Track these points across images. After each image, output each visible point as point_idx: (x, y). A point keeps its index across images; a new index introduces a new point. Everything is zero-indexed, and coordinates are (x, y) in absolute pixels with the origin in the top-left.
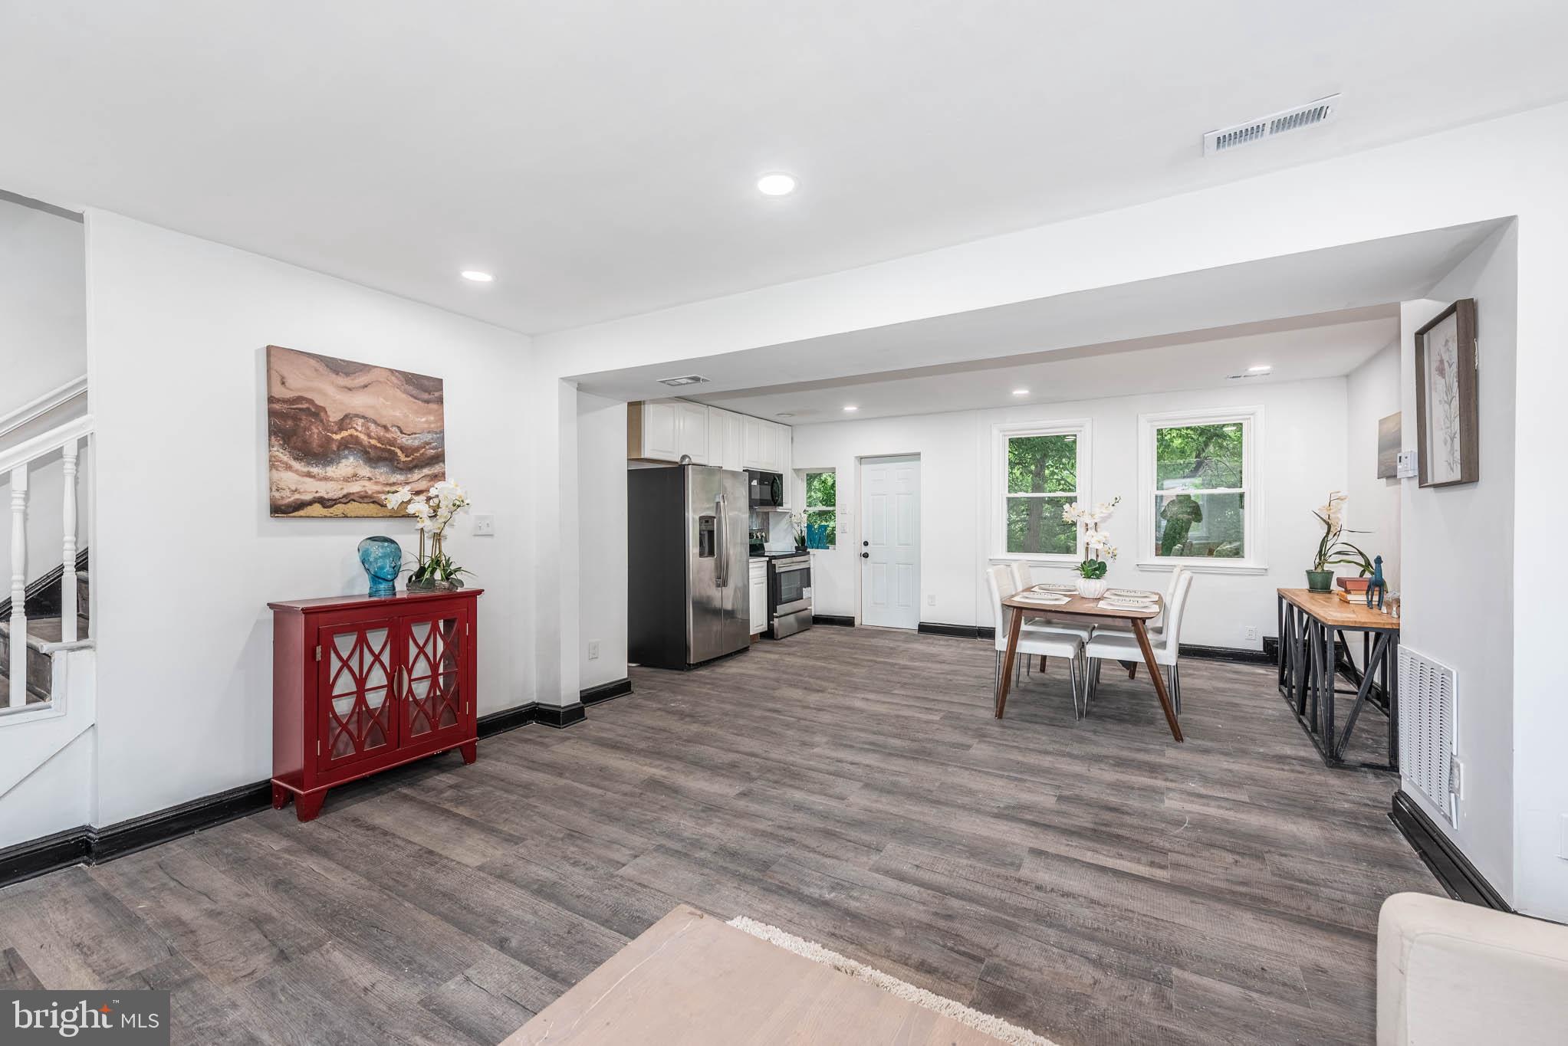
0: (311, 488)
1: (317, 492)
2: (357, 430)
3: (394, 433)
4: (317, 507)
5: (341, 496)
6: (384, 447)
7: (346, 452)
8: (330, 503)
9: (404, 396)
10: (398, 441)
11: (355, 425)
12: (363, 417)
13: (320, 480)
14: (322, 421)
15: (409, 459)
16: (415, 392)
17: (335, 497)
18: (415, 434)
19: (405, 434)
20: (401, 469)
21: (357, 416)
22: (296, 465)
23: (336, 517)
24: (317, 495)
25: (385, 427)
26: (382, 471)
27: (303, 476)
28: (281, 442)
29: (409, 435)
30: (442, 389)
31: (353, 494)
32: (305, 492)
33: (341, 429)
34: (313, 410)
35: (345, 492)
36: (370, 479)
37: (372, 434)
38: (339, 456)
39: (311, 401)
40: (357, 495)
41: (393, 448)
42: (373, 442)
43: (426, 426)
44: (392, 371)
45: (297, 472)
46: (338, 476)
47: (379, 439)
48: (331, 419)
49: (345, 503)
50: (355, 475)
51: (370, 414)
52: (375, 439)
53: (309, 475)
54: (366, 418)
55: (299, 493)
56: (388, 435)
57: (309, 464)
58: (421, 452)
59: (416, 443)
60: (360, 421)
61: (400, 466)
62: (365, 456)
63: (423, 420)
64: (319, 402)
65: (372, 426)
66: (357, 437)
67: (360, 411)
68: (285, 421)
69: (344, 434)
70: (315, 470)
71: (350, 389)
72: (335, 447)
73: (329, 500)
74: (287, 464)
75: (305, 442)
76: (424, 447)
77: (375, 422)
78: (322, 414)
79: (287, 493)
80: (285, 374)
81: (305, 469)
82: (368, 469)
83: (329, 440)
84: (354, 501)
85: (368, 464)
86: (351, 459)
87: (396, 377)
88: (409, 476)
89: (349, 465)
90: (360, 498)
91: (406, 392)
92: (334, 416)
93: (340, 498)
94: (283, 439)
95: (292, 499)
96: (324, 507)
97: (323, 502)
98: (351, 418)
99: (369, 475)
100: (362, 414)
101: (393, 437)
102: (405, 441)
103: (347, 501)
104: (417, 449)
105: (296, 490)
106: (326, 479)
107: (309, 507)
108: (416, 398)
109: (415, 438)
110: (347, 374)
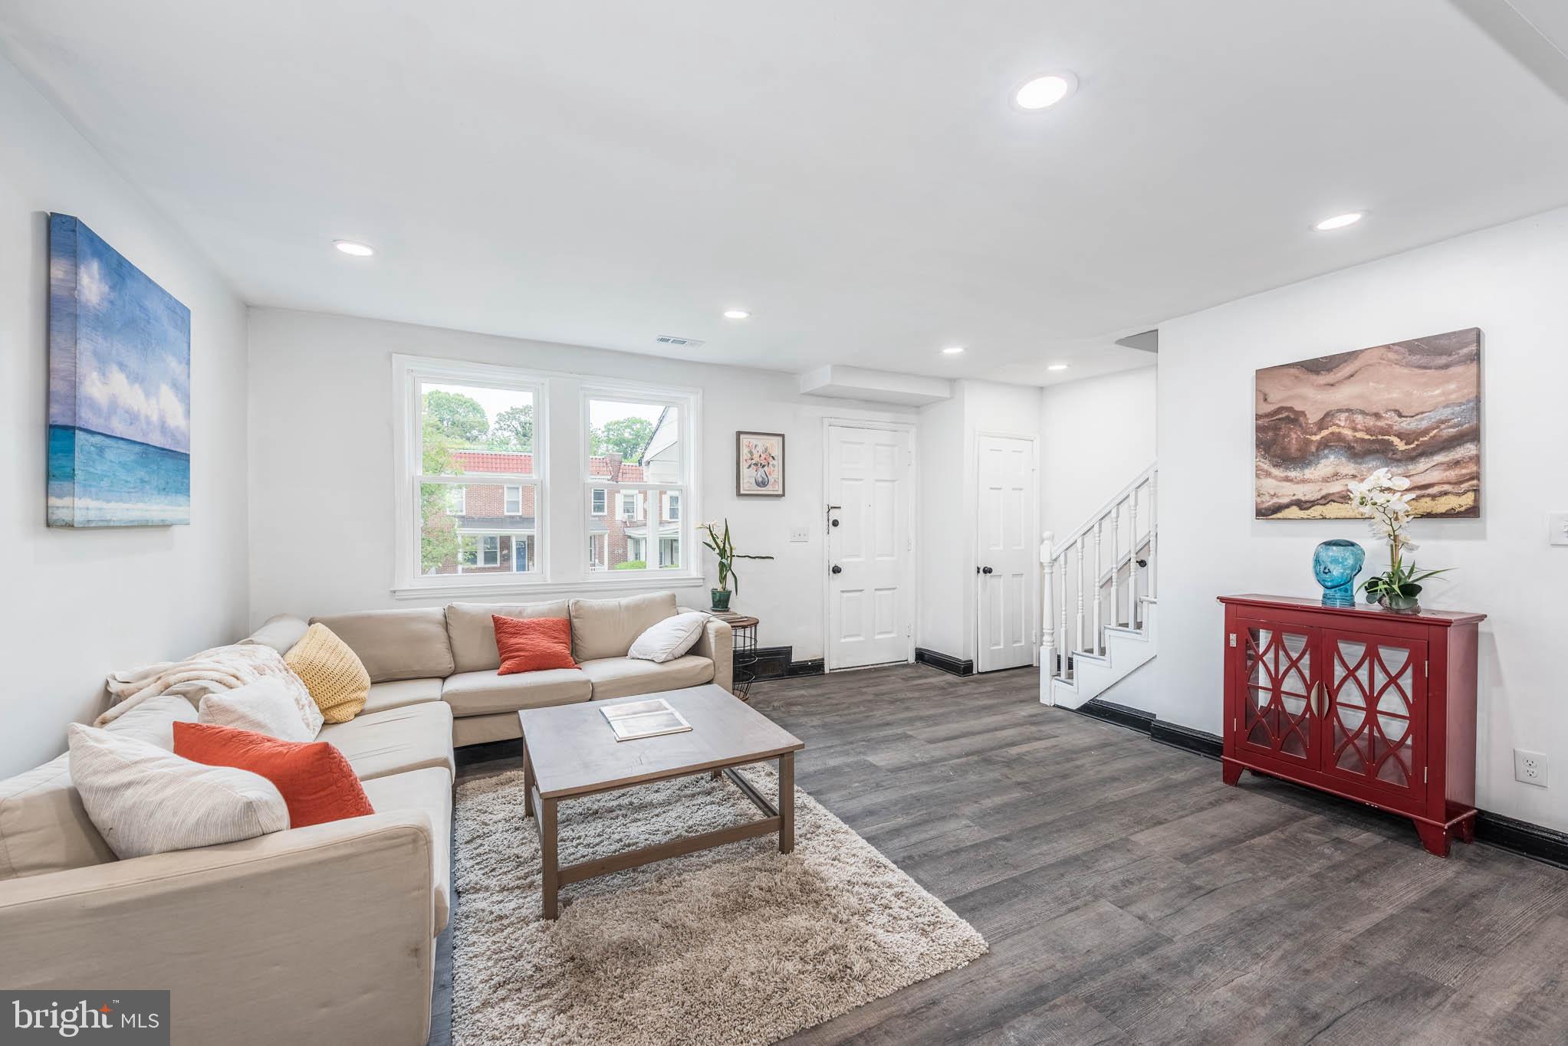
0: (1288, 492)
1: (1294, 495)
2: (1339, 426)
3: (1391, 419)
4: (1295, 509)
5: (1319, 497)
6: (1374, 438)
7: (1326, 452)
8: (1309, 505)
9: (1406, 371)
10: (1395, 428)
11: (1337, 422)
12: (1348, 410)
13: (1298, 483)
14: (1301, 426)
15: (1412, 446)
16: (1424, 361)
17: (1312, 499)
18: (1422, 413)
19: (1406, 417)
20: (1399, 460)
21: (1340, 411)
22: (1275, 472)
23: (1314, 518)
24: (1294, 498)
25: (1377, 416)
26: (1371, 465)
27: (1280, 481)
28: (1263, 453)
29: (1413, 417)
30: (1477, 342)
31: (1333, 494)
32: (1283, 495)
33: (1321, 429)
34: (1292, 417)
35: (1324, 493)
36: (1354, 476)
37: (1359, 426)
38: (1318, 455)
39: (1290, 409)
40: (1338, 495)
41: (1386, 437)
42: (1359, 435)
43: (1443, 399)
44: (1388, 347)
45: (1275, 478)
46: (1317, 477)
47: (1368, 431)
48: (1309, 421)
49: (1324, 505)
50: (1336, 474)
51: (1356, 405)
52: (1362, 431)
53: (1287, 479)
54: (1351, 410)
55: (1278, 497)
56: (1381, 423)
57: (1287, 469)
58: (1431, 434)
59: (1424, 424)
60: (1343, 416)
61: (1398, 457)
62: (1349, 452)
63: (1437, 392)
64: (1298, 408)
65: (1359, 418)
66: (1340, 433)
67: (1344, 405)
68: (1267, 433)
69: (1324, 433)
70: (1292, 474)
71: (1332, 385)
72: (1313, 449)
73: (1306, 502)
74: (1267, 471)
75: (1283, 449)
76: (1438, 427)
77: (1363, 413)
78: (1301, 419)
79: (1267, 498)
80: (1267, 390)
81: (1283, 475)
82: (1353, 465)
83: (1308, 442)
84: (1334, 501)
85: (1352, 461)
86: (1332, 458)
87: (1396, 352)
88: (1410, 467)
89: (1329, 464)
90: (1342, 498)
91: (1410, 365)
92: (1313, 417)
93: (1318, 500)
94: (1265, 450)
95: (1270, 503)
96: (1301, 509)
97: (1301, 504)
98: (1333, 415)
99: (1353, 472)
100: (1346, 407)
101: (1387, 424)
102: (1406, 425)
103: (1326, 502)
104: (1425, 432)
105: (1275, 494)
106: (1304, 481)
107: (1287, 510)
108: (1425, 368)
109: (1422, 419)
110: (1329, 370)
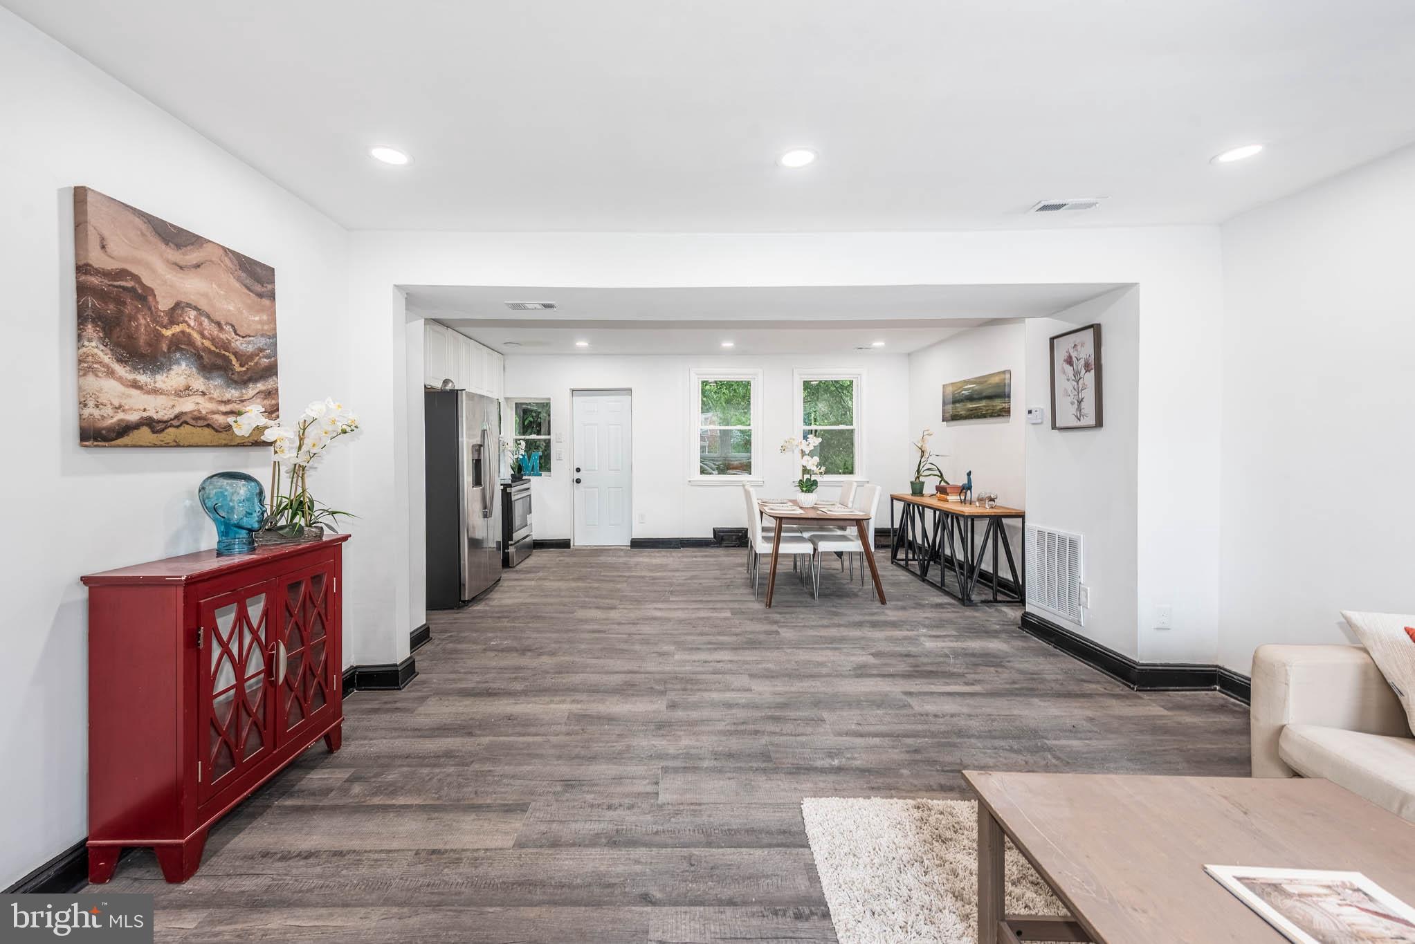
0: (139, 405)
1: (145, 410)
2: (189, 325)
3: (228, 334)
4: (145, 430)
5: (172, 416)
6: (217, 351)
7: (178, 355)
8: (161, 426)
9: (237, 285)
10: (233, 344)
11: (187, 319)
12: (196, 308)
13: (148, 392)
14: (150, 309)
15: (244, 369)
16: (249, 281)
17: (165, 418)
18: (249, 336)
19: (239, 336)
20: (236, 382)
21: (189, 305)
22: (120, 370)
23: (167, 446)
24: (145, 415)
25: (219, 324)
26: (216, 383)
27: (127, 386)
28: (101, 334)
29: (243, 337)
30: (273, 282)
31: (186, 413)
32: (131, 409)
33: (173, 322)
34: (140, 291)
35: (177, 411)
36: (204, 394)
37: (206, 333)
38: (170, 358)
39: (136, 278)
40: (190, 415)
41: (227, 354)
42: (207, 343)
43: (259, 327)
44: (225, 249)
45: (120, 379)
46: (170, 388)
47: (213, 340)
48: (160, 307)
49: (177, 427)
50: (188, 388)
51: (203, 305)
52: (209, 339)
53: (135, 385)
54: (200, 310)
55: (123, 411)
56: (223, 336)
57: (135, 369)
58: (255, 361)
59: (250, 349)
60: (193, 313)
61: (235, 377)
62: (199, 362)
63: (257, 318)
64: (147, 281)
65: (206, 322)
66: (189, 335)
67: (192, 299)
68: (105, 304)
69: (176, 329)
70: (142, 378)
71: (181, 268)
72: (165, 348)
73: (159, 422)
74: (108, 367)
75: (130, 337)
76: (258, 355)
77: (208, 317)
78: (150, 298)
79: (108, 411)
80: (106, 233)
81: (131, 377)
82: (202, 379)
83: (159, 336)
84: (188, 424)
85: (202, 374)
86: (184, 364)
87: (230, 259)
88: (244, 391)
89: (180, 374)
90: (194, 419)
91: (239, 279)
92: (164, 304)
93: (171, 420)
94: (104, 329)
95: (115, 420)
96: (154, 432)
97: (150, 423)
98: (183, 308)
99: (202, 388)
100: (194, 304)
101: (227, 339)
102: (240, 344)
103: (178, 424)
104: (251, 357)
105: (120, 407)
106: (155, 391)
107: (136, 432)
108: (249, 289)
109: (249, 343)
110: (178, 246)
